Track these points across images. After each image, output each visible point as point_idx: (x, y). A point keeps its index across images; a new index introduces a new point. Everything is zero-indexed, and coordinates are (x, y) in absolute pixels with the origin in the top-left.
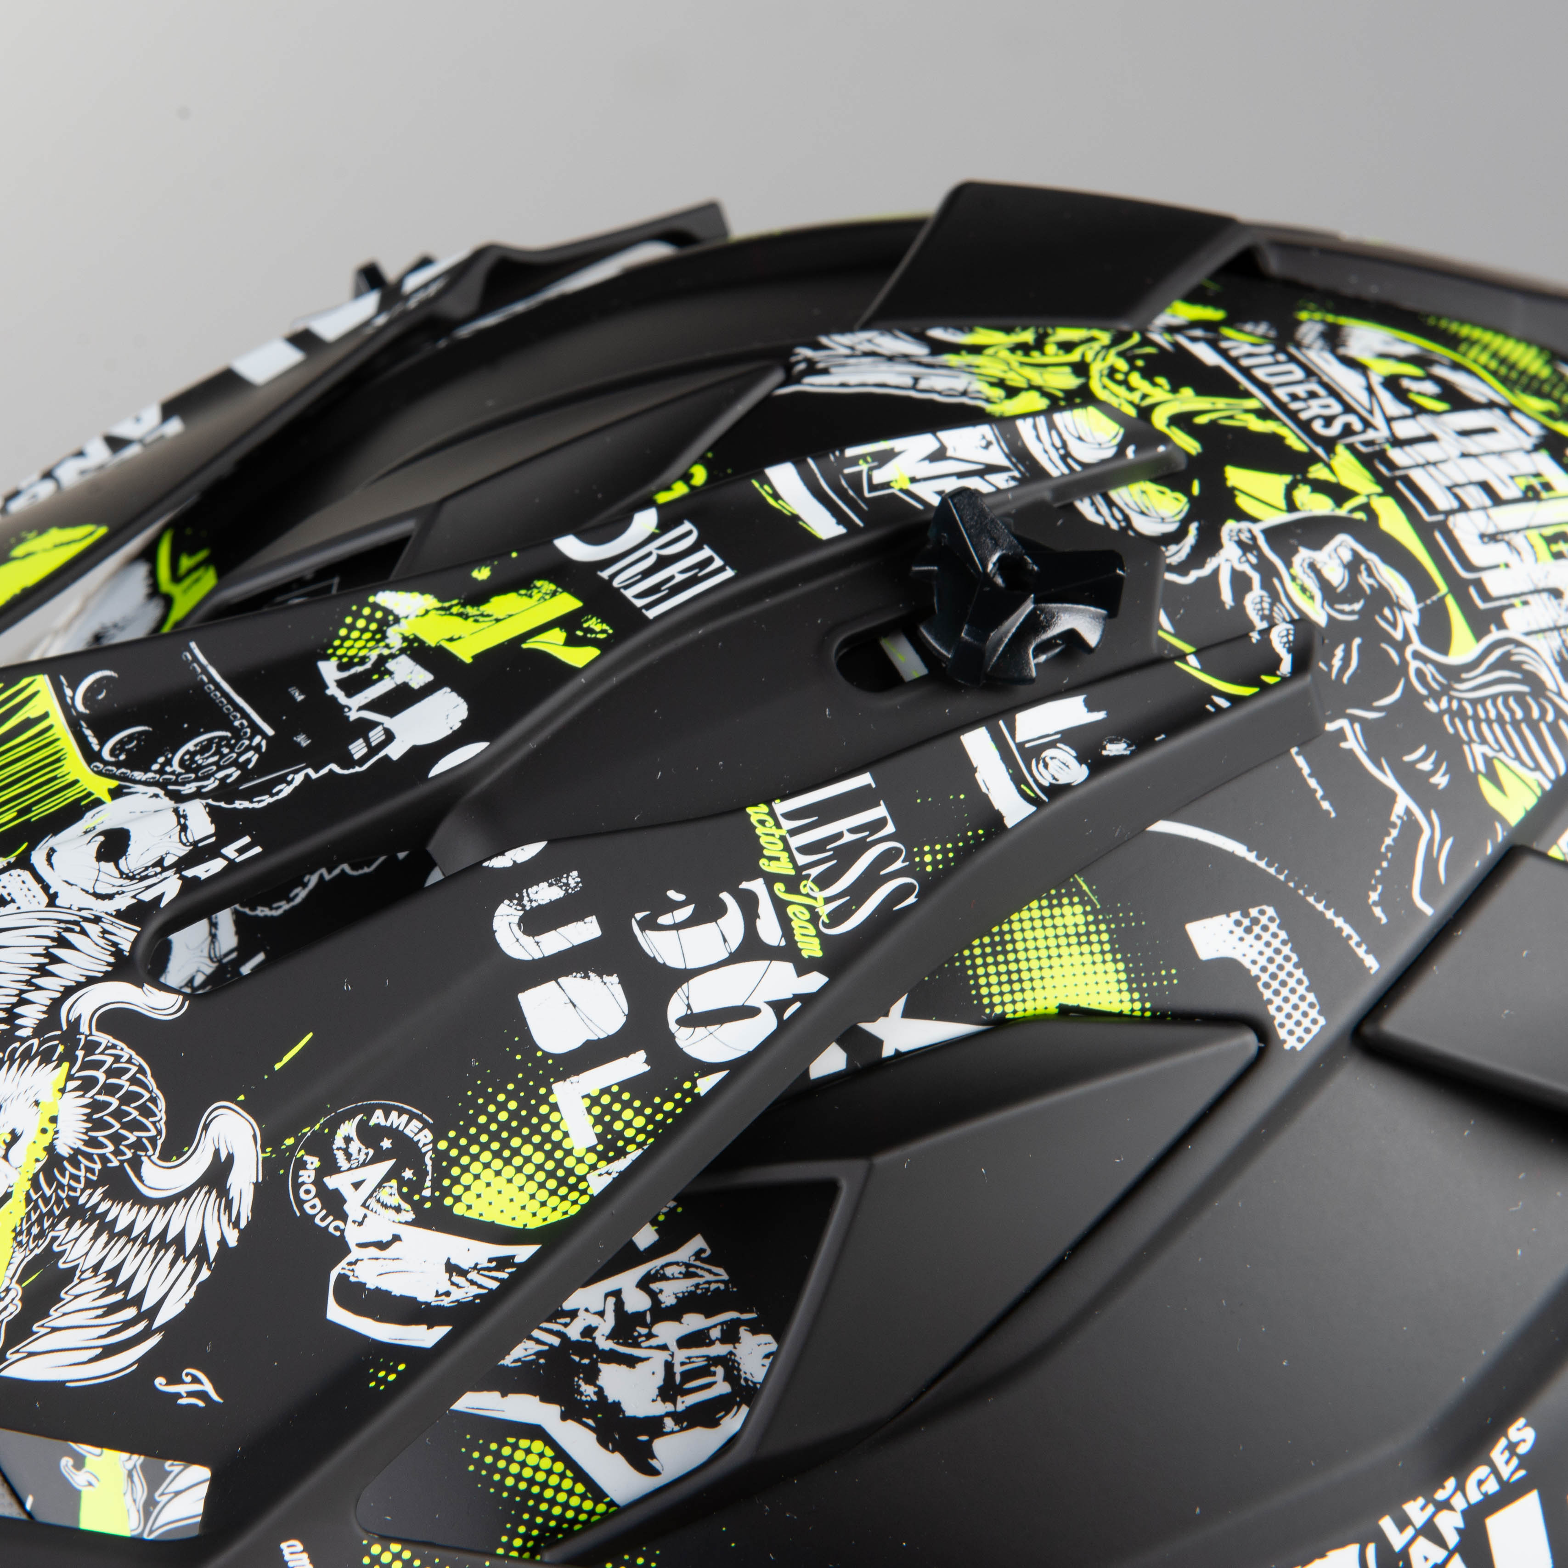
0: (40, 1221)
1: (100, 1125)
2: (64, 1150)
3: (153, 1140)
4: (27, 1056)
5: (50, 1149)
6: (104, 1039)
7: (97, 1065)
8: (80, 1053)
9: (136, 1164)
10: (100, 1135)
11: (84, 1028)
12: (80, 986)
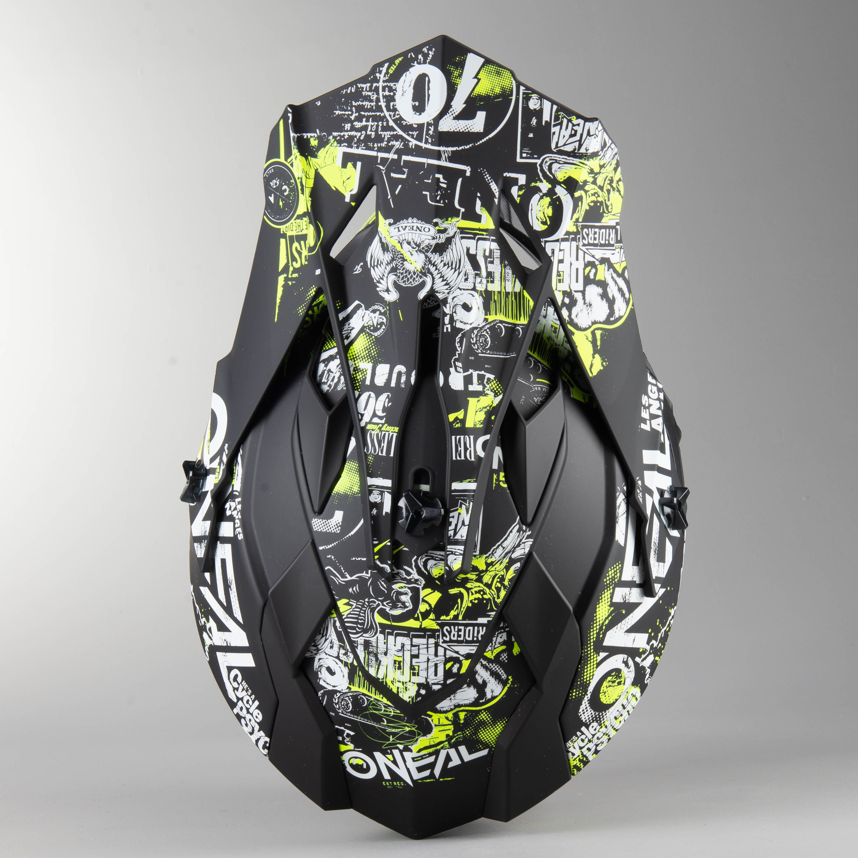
0: (395, 252)
1: (406, 272)
2: (405, 263)
3: (398, 280)
4: (425, 264)
5: (406, 260)
6: (421, 280)
7: (417, 277)
8: (421, 275)
9: (396, 275)
10: (404, 271)
11: (425, 278)
12: (433, 281)
